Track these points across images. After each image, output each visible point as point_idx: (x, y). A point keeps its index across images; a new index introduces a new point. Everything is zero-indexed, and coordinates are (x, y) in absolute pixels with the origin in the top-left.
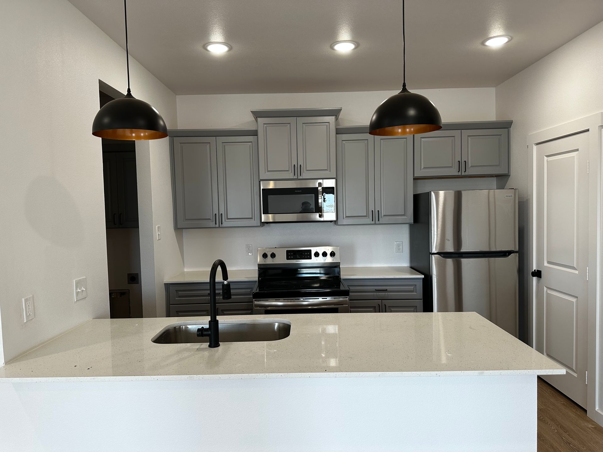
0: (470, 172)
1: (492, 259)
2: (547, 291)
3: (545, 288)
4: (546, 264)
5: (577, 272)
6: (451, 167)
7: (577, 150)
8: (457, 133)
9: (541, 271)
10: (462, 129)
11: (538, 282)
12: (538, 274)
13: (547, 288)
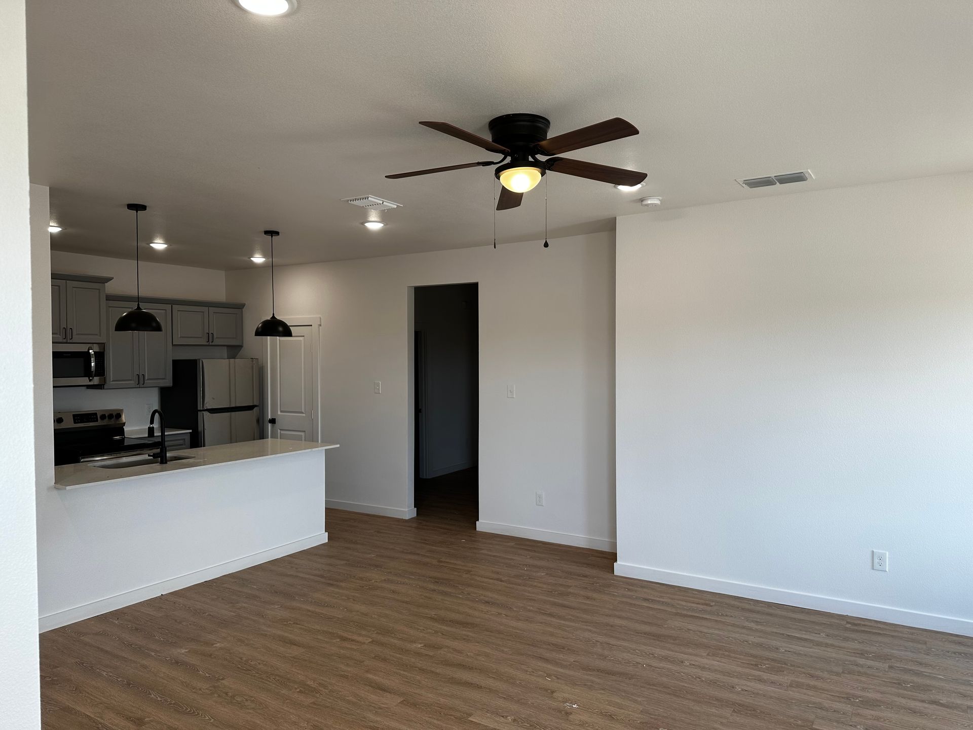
0: (216, 342)
1: (233, 413)
2: (280, 432)
3: (279, 431)
4: (279, 413)
5: (304, 415)
6: (201, 337)
7: (304, 336)
8: (205, 309)
9: (275, 419)
10: (210, 307)
11: (272, 427)
12: (273, 421)
13: (280, 430)
